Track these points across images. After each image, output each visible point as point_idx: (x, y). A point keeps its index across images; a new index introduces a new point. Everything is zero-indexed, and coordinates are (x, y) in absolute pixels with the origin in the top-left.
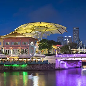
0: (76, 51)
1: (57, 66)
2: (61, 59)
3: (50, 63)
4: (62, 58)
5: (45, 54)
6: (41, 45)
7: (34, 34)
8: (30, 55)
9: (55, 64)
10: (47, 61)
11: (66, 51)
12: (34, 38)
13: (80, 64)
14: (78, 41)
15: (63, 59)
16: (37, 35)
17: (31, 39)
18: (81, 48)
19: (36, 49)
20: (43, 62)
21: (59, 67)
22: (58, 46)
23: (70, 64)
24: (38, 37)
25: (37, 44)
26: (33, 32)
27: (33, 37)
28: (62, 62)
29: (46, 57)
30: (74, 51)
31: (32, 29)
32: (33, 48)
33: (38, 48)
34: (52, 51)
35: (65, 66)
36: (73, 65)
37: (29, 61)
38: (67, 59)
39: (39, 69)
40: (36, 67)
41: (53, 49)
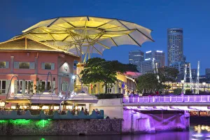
0: (174, 88)
1: (127, 126)
2: (135, 108)
3: (108, 117)
4: (139, 106)
5: (97, 96)
6: (88, 71)
7: (70, 44)
8: (61, 96)
9: (122, 120)
10: (102, 111)
11: (150, 87)
12: (71, 53)
13: (185, 121)
14: (179, 63)
15: (143, 108)
16: (78, 46)
17: (63, 56)
18: (188, 81)
19: (75, 81)
20: (91, 113)
21: (131, 129)
22: (129, 76)
23: (160, 121)
24: (81, 51)
25: (79, 70)
26: (70, 39)
27: (70, 51)
28: (138, 115)
29: (100, 101)
30: (169, 87)
31: (66, 32)
32: (67, 78)
33: (80, 80)
34: (115, 86)
35: (148, 125)
36: (166, 124)
37: (56, 111)
38: (151, 108)
39: (82, 132)
40: (74, 127)
41: (116, 82)
